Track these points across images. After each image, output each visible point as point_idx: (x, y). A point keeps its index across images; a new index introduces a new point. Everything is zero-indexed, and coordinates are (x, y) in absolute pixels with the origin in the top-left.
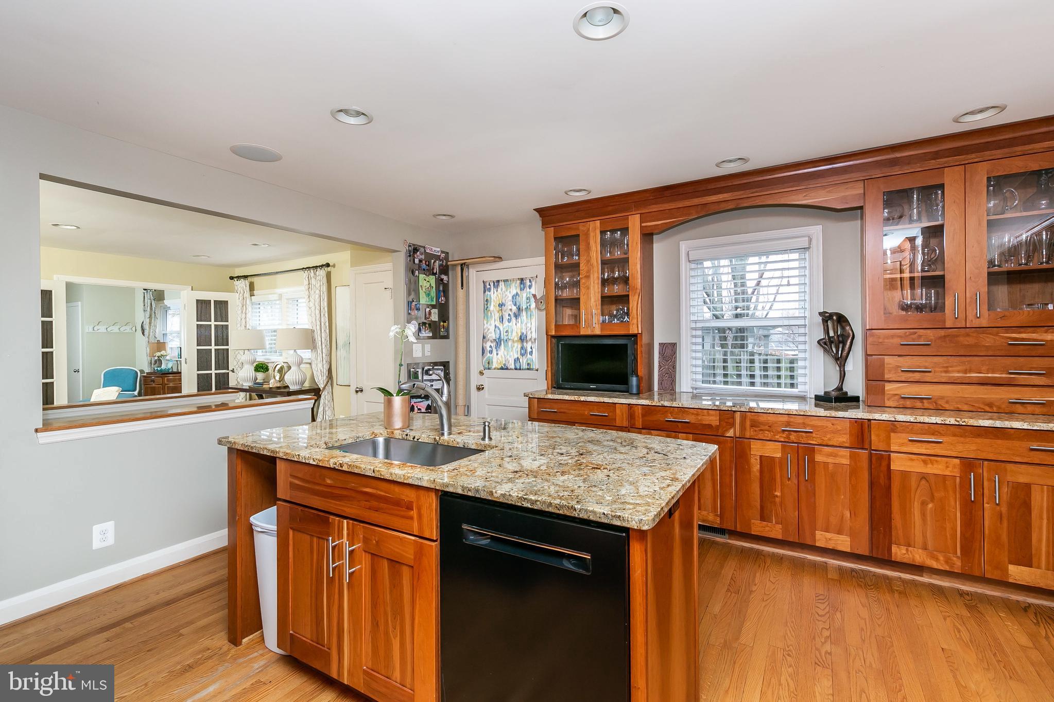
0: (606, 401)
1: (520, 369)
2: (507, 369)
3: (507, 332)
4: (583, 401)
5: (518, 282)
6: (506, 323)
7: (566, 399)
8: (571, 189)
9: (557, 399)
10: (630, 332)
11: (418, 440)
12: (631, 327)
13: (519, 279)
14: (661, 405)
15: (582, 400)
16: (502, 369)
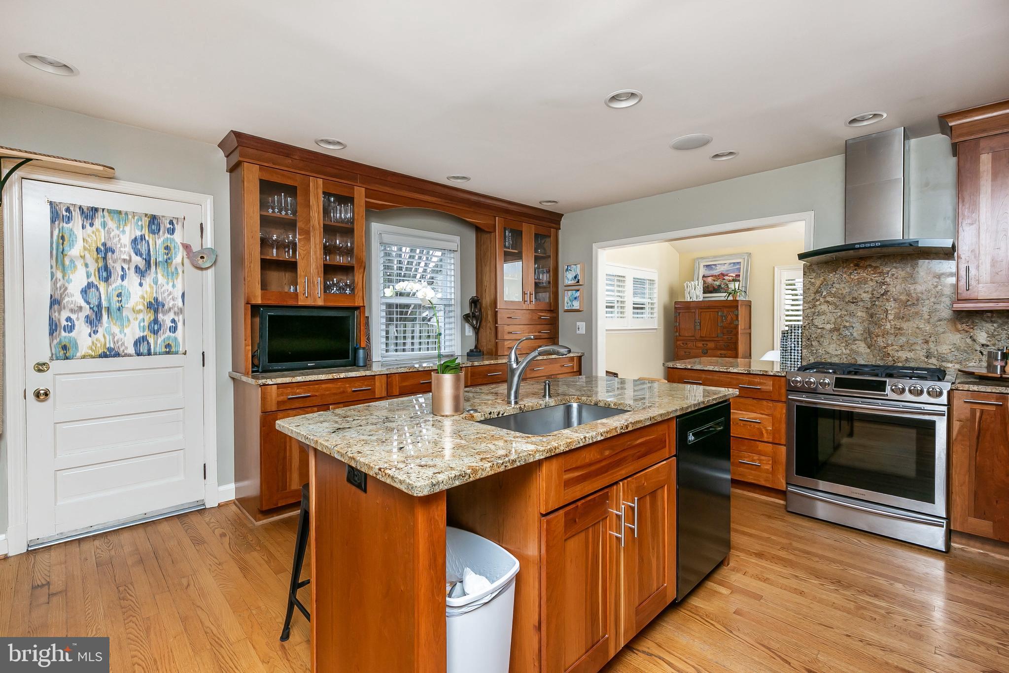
0: (368, 375)
1: (149, 354)
2: (117, 355)
3: (119, 295)
4: (344, 378)
5: (146, 220)
6: (115, 282)
7: (322, 379)
8: (323, 138)
9: (310, 381)
10: (356, 305)
11: (502, 414)
12: (356, 300)
13: (146, 215)
14: (416, 370)
15: (342, 377)
16: (104, 355)
